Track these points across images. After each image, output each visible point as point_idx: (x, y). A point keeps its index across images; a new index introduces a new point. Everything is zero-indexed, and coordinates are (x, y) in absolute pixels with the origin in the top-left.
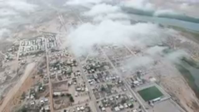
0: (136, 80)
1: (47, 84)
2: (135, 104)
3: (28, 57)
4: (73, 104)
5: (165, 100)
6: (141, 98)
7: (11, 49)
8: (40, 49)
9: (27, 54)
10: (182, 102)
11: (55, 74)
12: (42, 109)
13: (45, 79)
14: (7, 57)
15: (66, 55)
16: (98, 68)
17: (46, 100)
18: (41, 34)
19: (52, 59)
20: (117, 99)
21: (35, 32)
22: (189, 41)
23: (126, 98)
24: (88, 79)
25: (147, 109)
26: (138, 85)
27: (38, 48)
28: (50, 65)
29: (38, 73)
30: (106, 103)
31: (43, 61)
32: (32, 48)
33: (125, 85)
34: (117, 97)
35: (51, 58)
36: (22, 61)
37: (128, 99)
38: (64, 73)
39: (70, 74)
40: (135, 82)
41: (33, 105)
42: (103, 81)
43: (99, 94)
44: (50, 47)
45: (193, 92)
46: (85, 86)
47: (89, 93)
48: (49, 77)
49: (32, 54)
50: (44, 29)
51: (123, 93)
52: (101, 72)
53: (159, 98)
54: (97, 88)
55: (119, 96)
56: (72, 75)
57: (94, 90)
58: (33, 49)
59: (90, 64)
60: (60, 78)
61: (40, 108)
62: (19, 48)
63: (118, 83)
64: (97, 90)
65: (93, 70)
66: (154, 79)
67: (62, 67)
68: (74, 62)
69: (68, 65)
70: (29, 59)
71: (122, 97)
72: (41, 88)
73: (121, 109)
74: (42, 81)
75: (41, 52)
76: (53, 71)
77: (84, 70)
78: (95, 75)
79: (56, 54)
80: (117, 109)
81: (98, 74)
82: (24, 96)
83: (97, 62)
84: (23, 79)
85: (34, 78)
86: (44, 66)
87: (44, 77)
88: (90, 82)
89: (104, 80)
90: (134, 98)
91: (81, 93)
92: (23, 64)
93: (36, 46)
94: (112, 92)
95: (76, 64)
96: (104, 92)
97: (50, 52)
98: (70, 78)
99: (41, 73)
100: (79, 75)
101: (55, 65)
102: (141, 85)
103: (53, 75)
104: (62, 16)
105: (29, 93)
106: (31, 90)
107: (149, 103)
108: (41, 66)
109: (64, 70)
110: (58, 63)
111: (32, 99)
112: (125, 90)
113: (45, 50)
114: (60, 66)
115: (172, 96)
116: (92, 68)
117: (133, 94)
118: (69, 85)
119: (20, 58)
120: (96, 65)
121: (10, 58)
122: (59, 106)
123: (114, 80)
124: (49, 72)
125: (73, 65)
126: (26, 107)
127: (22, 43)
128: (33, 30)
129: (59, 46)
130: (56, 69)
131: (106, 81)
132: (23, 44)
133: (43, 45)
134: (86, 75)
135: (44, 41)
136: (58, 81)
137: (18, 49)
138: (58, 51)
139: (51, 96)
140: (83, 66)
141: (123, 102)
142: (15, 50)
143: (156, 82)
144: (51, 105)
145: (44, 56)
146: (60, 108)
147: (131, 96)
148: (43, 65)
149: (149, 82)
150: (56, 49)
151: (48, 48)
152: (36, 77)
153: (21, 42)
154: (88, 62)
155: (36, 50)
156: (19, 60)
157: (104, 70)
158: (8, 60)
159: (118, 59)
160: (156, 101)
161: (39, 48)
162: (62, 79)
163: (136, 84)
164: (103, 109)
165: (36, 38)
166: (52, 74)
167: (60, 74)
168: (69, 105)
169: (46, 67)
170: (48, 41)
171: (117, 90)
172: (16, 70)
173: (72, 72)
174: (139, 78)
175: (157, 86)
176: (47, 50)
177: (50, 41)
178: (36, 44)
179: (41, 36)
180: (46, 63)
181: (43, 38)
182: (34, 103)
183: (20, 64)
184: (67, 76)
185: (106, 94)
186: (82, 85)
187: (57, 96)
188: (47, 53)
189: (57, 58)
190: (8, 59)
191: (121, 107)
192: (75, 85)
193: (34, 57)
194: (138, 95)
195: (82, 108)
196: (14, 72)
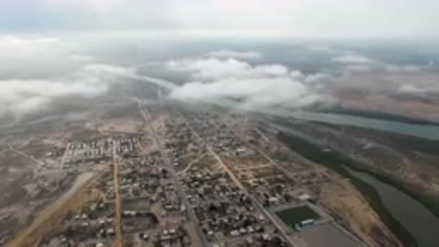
0: (274, 196)
1: (112, 201)
2: (267, 228)
3: (80, 164)
4: (157, 225)
5: (321, 224)
6: (280, 220)
7: (50, 154)
8: (104, 154)
9: (80, 161)
10: (354, 226)
11: (128, 188)
12: (102, 231)
13: (109, 193)
14: (42, 163)
15: (150, 162)
16: (207, 180)
17: (110, 220)
18: (106, 134)
19: (124, 168)
20: (236, 221)
21: (97, 132)
22: (379, 146)
23: (252, 219)
24: (187, 194)
25: (288, 234)
26: (277, 203)
27: (99, 153)
28: (119, 176)
29: (98, 187)
30: (215, 226)
31: (107, 170)
32: (88, 153)
33: (253, 203)
34: (237, 218)
35: (122, 166)
36: (71, 170)
37: (256, 221)
38: (143, 186)
39: (154, 187)
40: (272, 199)
41: (85, 227)
42: (214, 198)
43: (205, 214)
44: (121, 152)
45: (376, 214)
46: (180, 204)
47: (186, 211)
48: (116, 191)
49: (88, 161)
50: (112, 128)
51: (248, 213)
52: (210, 187)
53: (311, 221)
54: (202, 206)
55: (241, 217)
56: (159, 190)
57: (195, 209)
58: (90, 154)
59: (193, 176)
60: (136, 192)
61: (98, 231)
62: (66, 153)
63: (241, 200)
64: (202, 209)
65: (197, 183)
66: (305, 197)
67: (142, 179)
68: (164, 171)
69: (152, 176)
70: (81, 168)
71: (245, 218)
72: (102, 205)
73: (242, 234)
74: (103, 196)
75: (105, 158)
76: (125, 184)
77: (181, 183)
78: (201, 190)
79: (131, 162)
80: (234, 233)
81: (205, 189)
82: (69, 216)
83: (205, 174)
84: (69, 194)
85: (89, 192)
86: (110, 177)
87: (109, 191)
88: (189, 199)
89: (216, 196)
90: (267, 220)
91: (173, 212)
92: (70, 174)
93: (97, 151)
94: (228, 211)
95: (168, 175)
96: (214, 212)
97: (121, 159)
98: (154, 193)
99: (103, 186)
100: (172, 190)
101: (128, 176)
102: (282, 203)
103: (124, 190)
104: (147, 111)
105: (80, 211)
106: (83, 208)
107: (294, 227)
108: (103, 177)
109: (145, 183)
110: (134, 172)
111: (85, 219)
112: (251, 208)
113: (112, 156)
114: (138, 178)
115: (337, 218)
116: (195, 179)
117: (265, 214)
118: (152, 202)
119: (67, 166)
120: (204, 176)
121: (49, 165)
122: (131, 228)
123: (233, 196)
124: (116, 186)
125: (161, 176)
126: (73, 229)
127: (71, 145)
128: (93, 128)
129: (137, 150)
130: (130, 181)
131: (219, 198)
132: (73, 147)
133: (109, 150)
134: (184, 190)
135: (111, 143)
136: (133, 197)
137: (62, 154)
138: (136, 157)
139: (118, 215)
140: (179, 178)
141: (247, 224)
142: (58, 155)
143: (310, 200)
144: (118, 228)
145: (110, 163)
146: (133, 232)
147: (261, 217)
148: (107, 175)
149: (298, 201)
150: (133, 155)
151: (117, 153)
152: (94, 190)
153: (69, 145)
154: (190, 173)
155: (95, 155)
156: (65, 168)
157: (217, 183)
158: (44, 169)
159: (244, 169)
160: (306, 224)
161: (102, 152)
162: (139, 195)
163: (273, 203)
164: (210, 233)
165: (96, 140)
166: (123, 187)
167: (136, 188)
168: (149, 227)
169: (112, 179)
170: (119, 143)
171: (238, 209)
172: (58, 181)
173: (159, 185)
174: (280, 193)
175: (311, 206)
176: (115, 156)
177: (122, 144)
178: (96, 147)
179: (106, 137)
180: (112, 173)
181: (109, 140)
182: (86, 224)
183: (65, 175)
184: (150, 190)
185: (217, 215)
186: (175, 203)
187: (129, 215)
188: (114, 160)
189: (132, 167)
190: (43, 166)
191: (243, 230)
192: (162, 202)
193: (91, 166)
194: (276, 217)
195: (173, 231)
196: (54, 184)
